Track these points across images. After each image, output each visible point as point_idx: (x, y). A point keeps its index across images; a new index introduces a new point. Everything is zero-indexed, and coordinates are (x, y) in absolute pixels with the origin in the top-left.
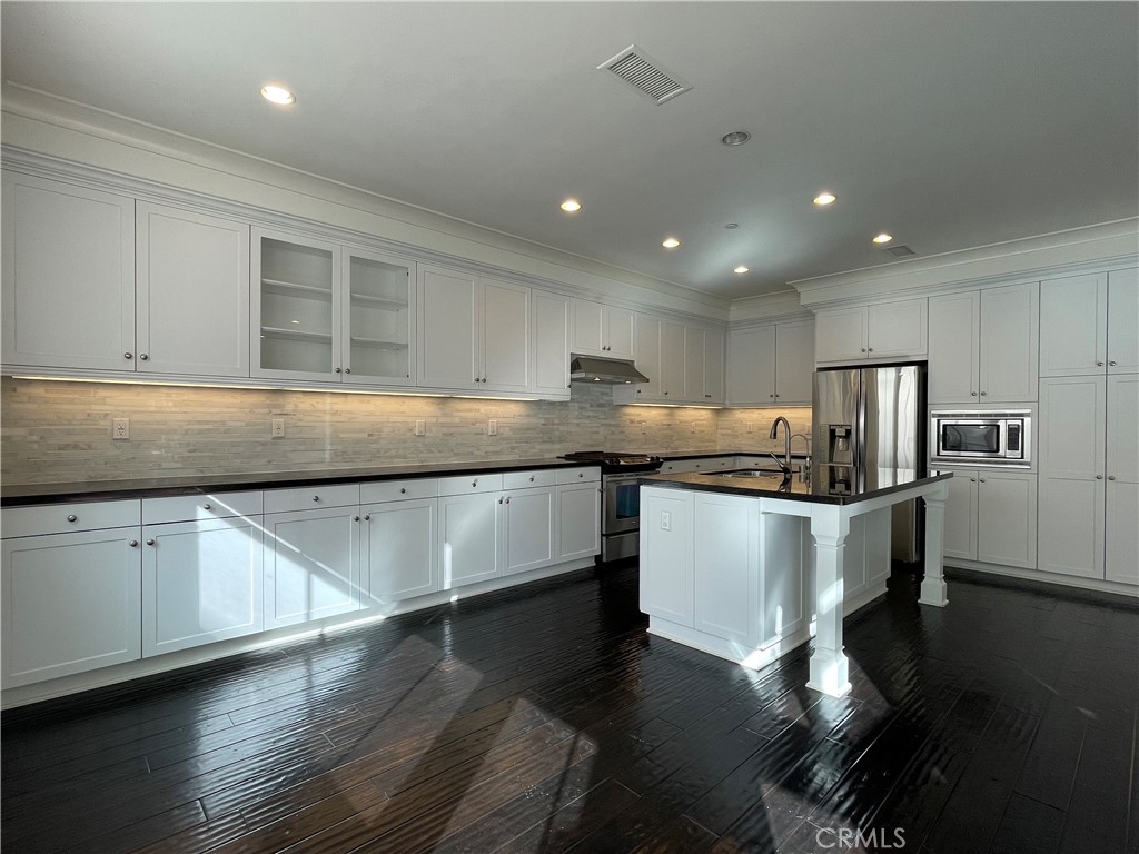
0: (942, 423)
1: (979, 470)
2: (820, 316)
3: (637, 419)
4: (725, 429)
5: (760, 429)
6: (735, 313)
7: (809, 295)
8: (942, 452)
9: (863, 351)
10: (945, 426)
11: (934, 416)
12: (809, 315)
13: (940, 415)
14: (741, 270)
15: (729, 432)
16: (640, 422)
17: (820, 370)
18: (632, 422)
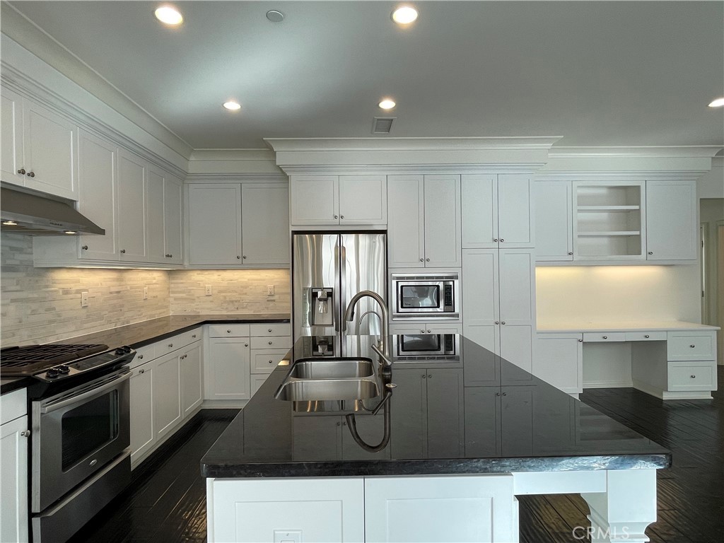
0: (400, 284)
1: (426, 323)
2: (294, 178)
3: (74, 287)
4: (180, 292)
5: (220, 292)
6: (195, 164)
7: (286, 155)
8: (401, 310)
9: (336, 217)
10: (402, 287)
11: (394, 278)
12: (282, 176)
13: (398, 278)
14: (233, 106)
15: (184, 295)
16: (79, 292)
17: (295, 232)
18: (66, 292)
